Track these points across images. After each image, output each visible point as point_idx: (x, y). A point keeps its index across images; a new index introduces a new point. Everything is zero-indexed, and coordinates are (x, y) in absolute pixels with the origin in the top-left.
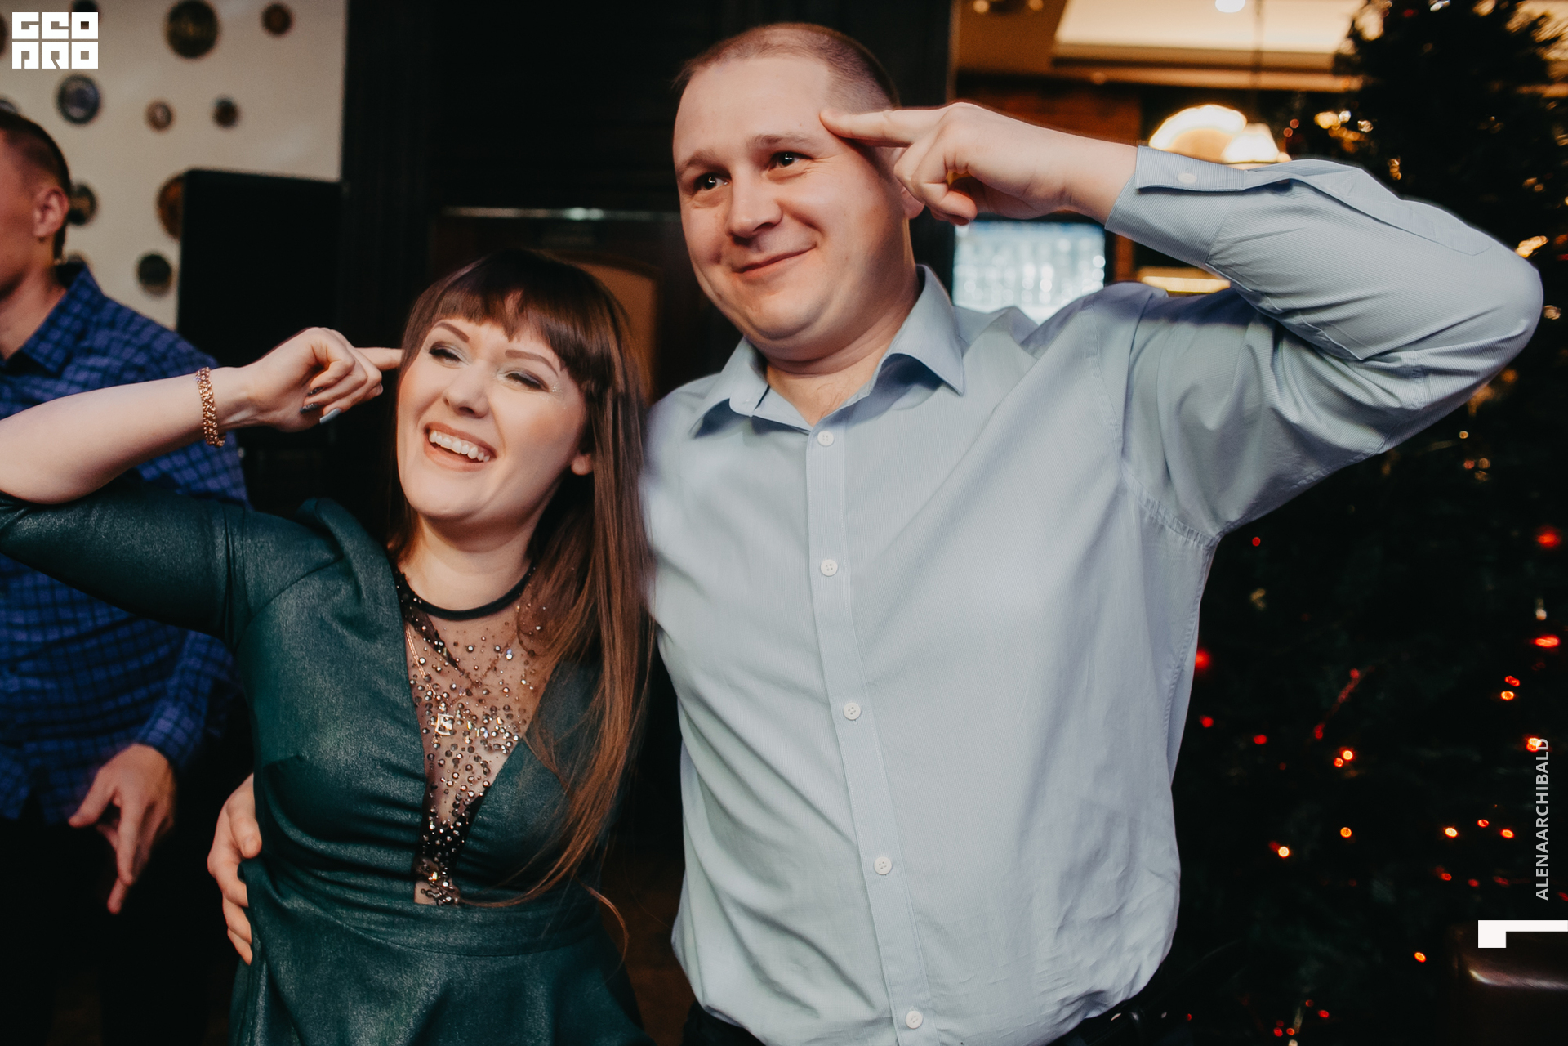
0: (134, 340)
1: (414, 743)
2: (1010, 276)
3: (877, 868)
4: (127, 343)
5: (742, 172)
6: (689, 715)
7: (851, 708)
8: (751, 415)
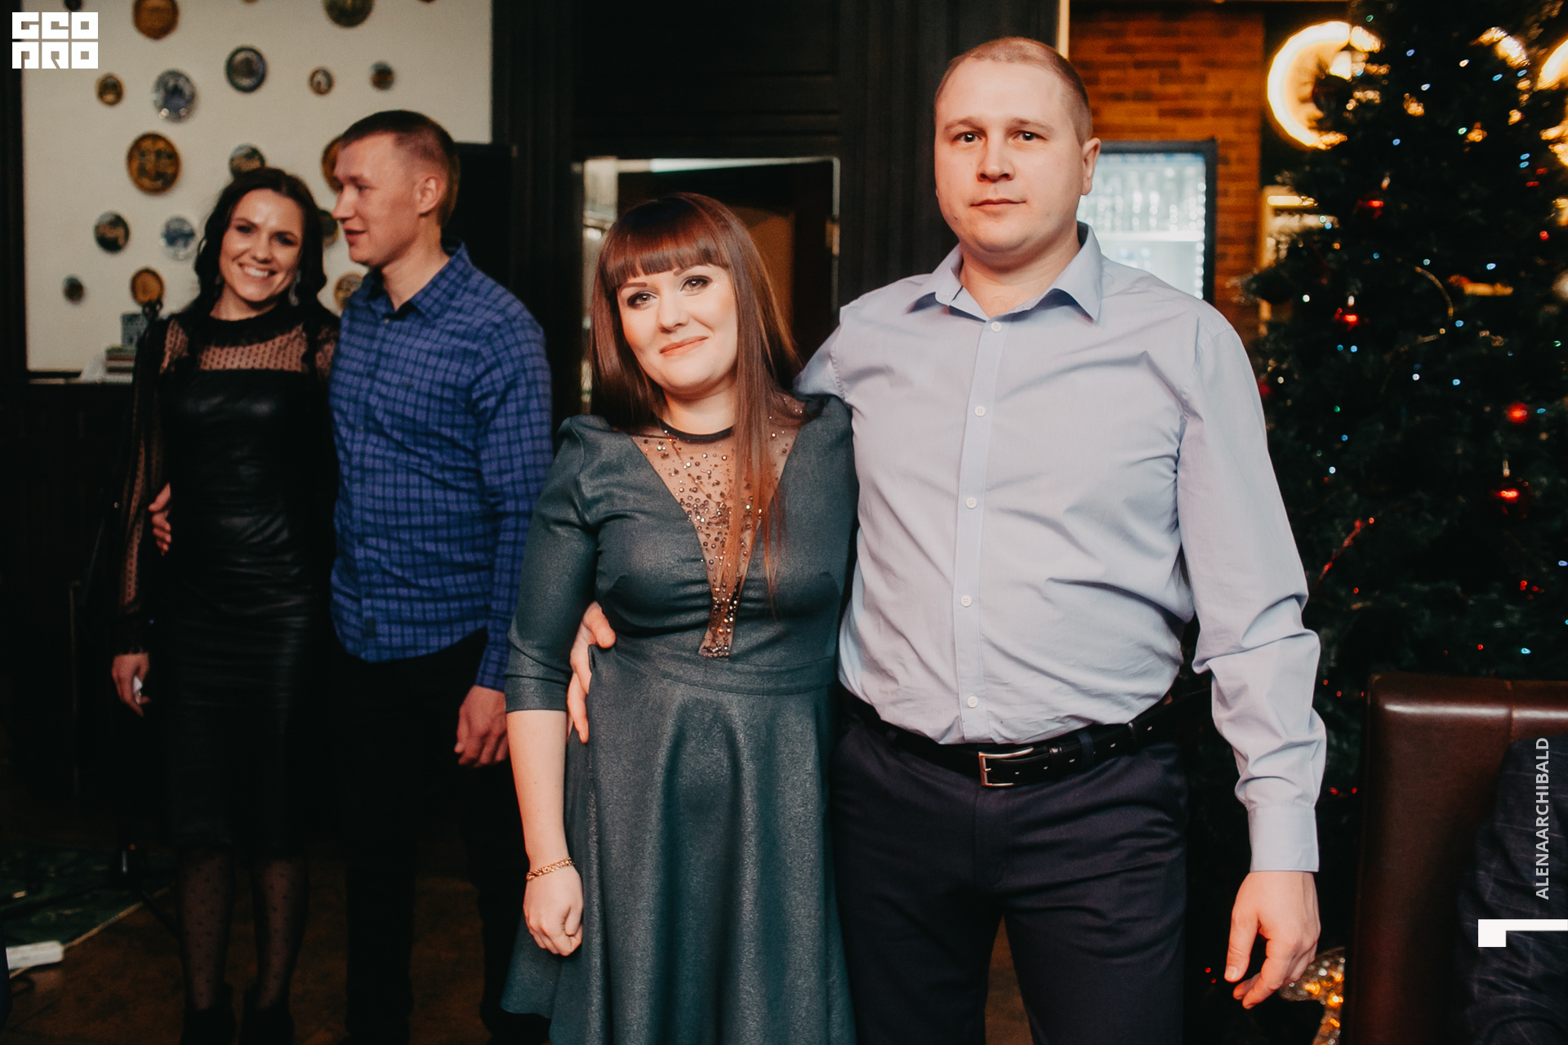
0: (494, 306)
1: (692, 538)
2: (1120, 203)
3: (963, 602)
4: (488, 308)
5: (996, 136)
6: (866, 497)
7: (971, 501)
8: (948, 305)
